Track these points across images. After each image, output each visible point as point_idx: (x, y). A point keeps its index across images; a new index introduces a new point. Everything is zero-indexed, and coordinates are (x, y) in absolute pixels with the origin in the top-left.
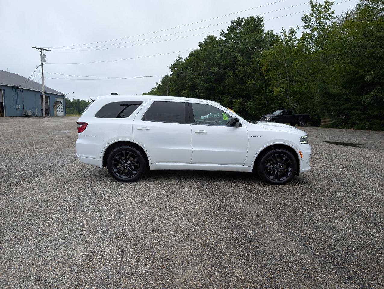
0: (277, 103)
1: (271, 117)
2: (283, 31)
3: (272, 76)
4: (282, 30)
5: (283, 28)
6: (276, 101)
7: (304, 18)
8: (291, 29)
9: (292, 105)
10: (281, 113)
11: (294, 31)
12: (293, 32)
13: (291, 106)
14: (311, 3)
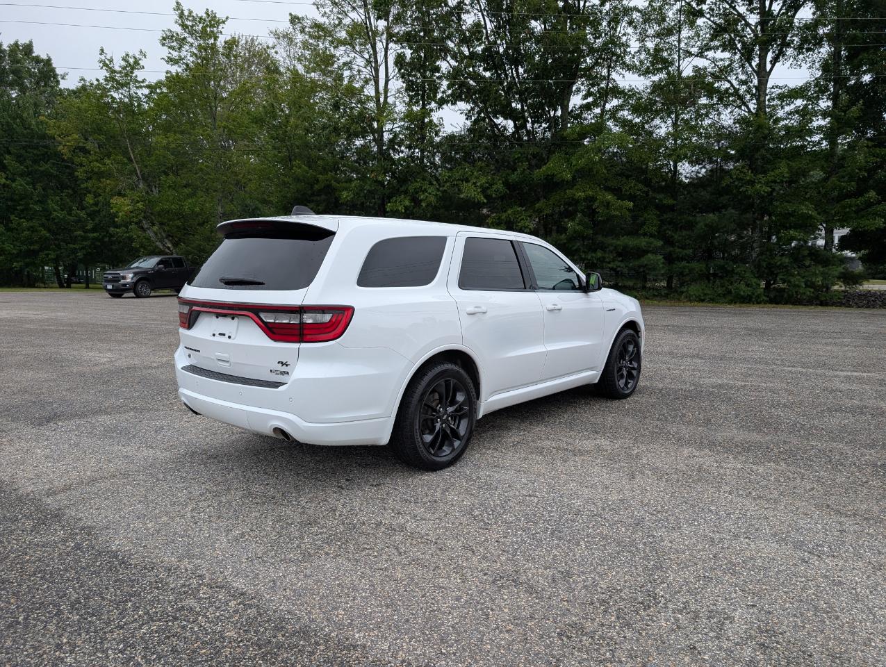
0: (85, 239)
1: (135, 274)
2: (103, 57)
3: (98, 167)
4: (101, 54)
5: (102, 50)
6: (83, 234)
7: (164, 39)
8: (127, 55)
9: (157, 243)
10: (158, 264)
11: (137, 62)
12: (133, 65)
13: (157, 247)
14: (178, 6)
